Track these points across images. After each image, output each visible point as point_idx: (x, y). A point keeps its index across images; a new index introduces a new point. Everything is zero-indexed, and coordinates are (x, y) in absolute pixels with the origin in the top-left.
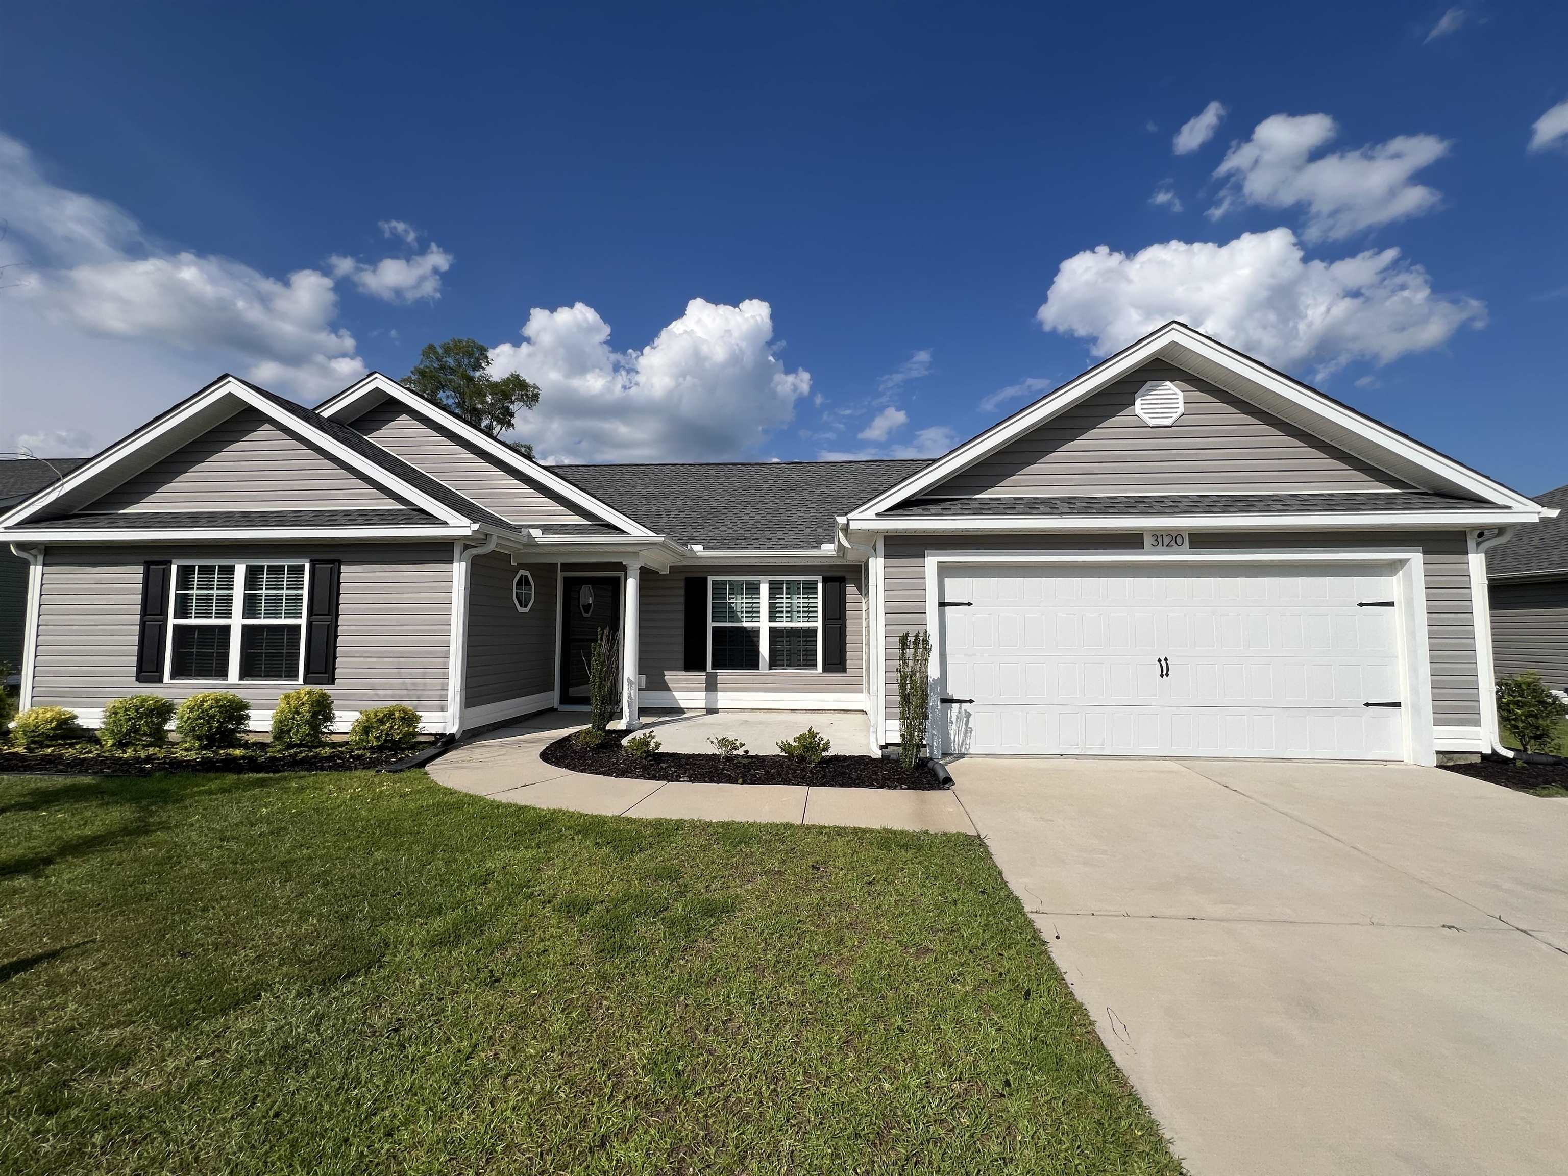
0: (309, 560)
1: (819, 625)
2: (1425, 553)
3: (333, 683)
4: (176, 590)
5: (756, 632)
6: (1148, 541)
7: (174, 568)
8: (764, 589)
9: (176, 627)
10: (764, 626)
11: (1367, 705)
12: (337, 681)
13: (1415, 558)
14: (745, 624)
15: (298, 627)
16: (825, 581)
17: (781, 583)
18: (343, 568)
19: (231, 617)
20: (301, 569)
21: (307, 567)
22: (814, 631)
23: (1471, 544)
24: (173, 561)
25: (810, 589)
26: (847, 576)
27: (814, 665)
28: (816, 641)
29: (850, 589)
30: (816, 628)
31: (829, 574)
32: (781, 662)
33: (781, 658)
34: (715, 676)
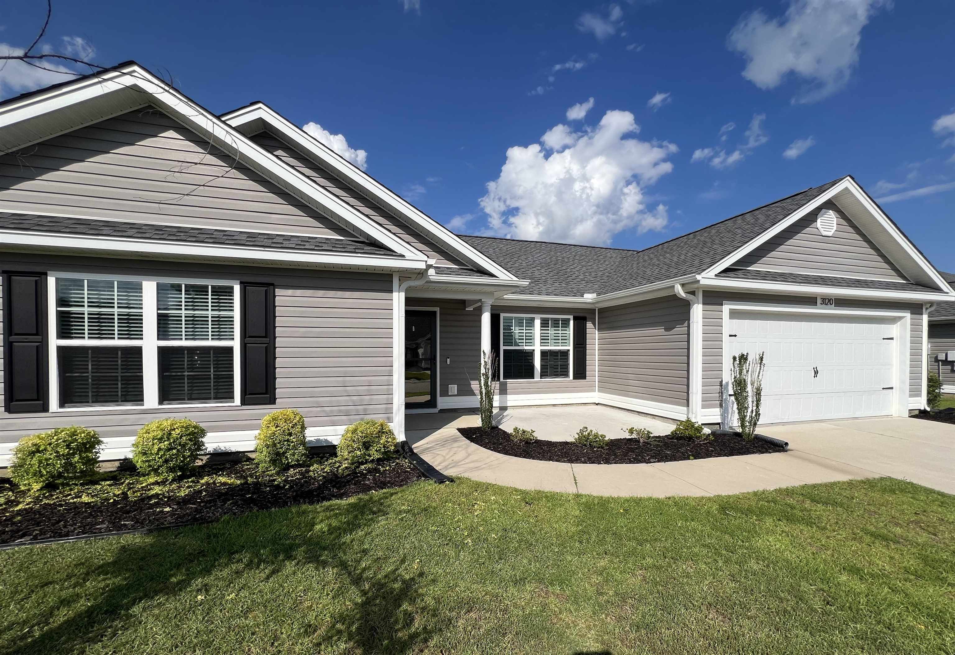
0: (239, 281)
1: (571, 348)
2: (911, 314)
3: (274, 403)
4: (57, 307)
5: (531, 354)
6: (819, 301)
7: (51, 282)
8: (538, 323)
9: (60, 349)
10: (537, 348)
11: (883, 389)
12: (277, 400)
13: (907, 315)
14: (526, 348)
15: (230, 350)
16: (575, 319)
17: (547, 320)
18: (278, 292)
19: (142, 339)
20: (229, 291)
21: (237, 289)
22: (566, 353)
23: (924, 310)
24: (49, 272)
25: (566, 323)
26: (588, 316)
27: (566, 375)
28: (567, 359)
29: (589, 325)
30: (569, 350)
31: (577, 315)
32: (546, 374)
33: (546, 370)
34: (506, 384)
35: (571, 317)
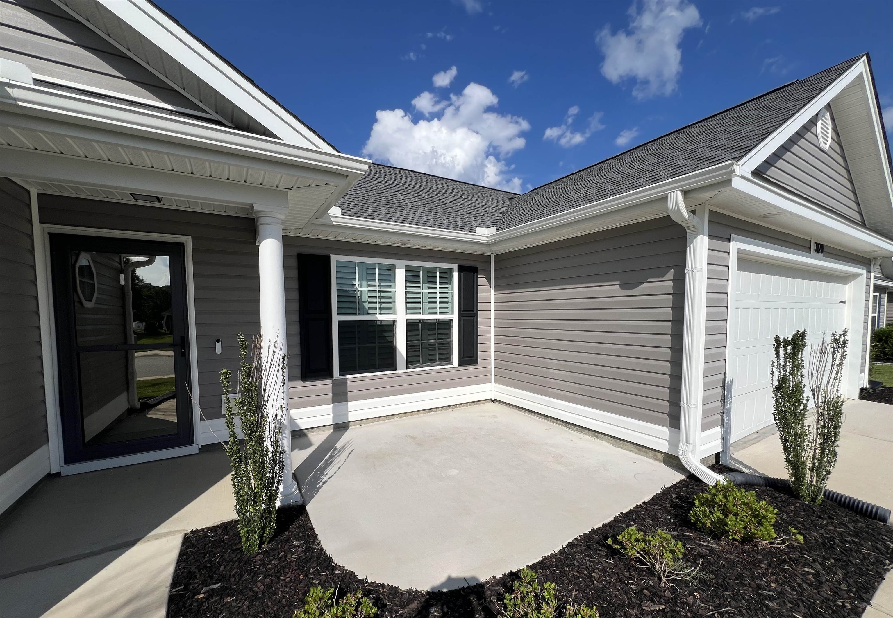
1: (455, 317)
2: (866, 271)
5: (391, 326)
6: (813, 247)
8: (400, 274)
10: (400, 317)
13: (862, 274)
14: (380, 317)
16: (461, 269)
17: (417, 269)
22: (448, 324)
23: (872, 266)
25: (446, 276)
26: (480, 266)
27: (447, 358)
28: (449, 335)
29: (482, 280)
30: (451, 320)
31: (464, 263)
32: (416, 359)
33: (415, 354)
34: (344, 383)
35: (455, 267)
